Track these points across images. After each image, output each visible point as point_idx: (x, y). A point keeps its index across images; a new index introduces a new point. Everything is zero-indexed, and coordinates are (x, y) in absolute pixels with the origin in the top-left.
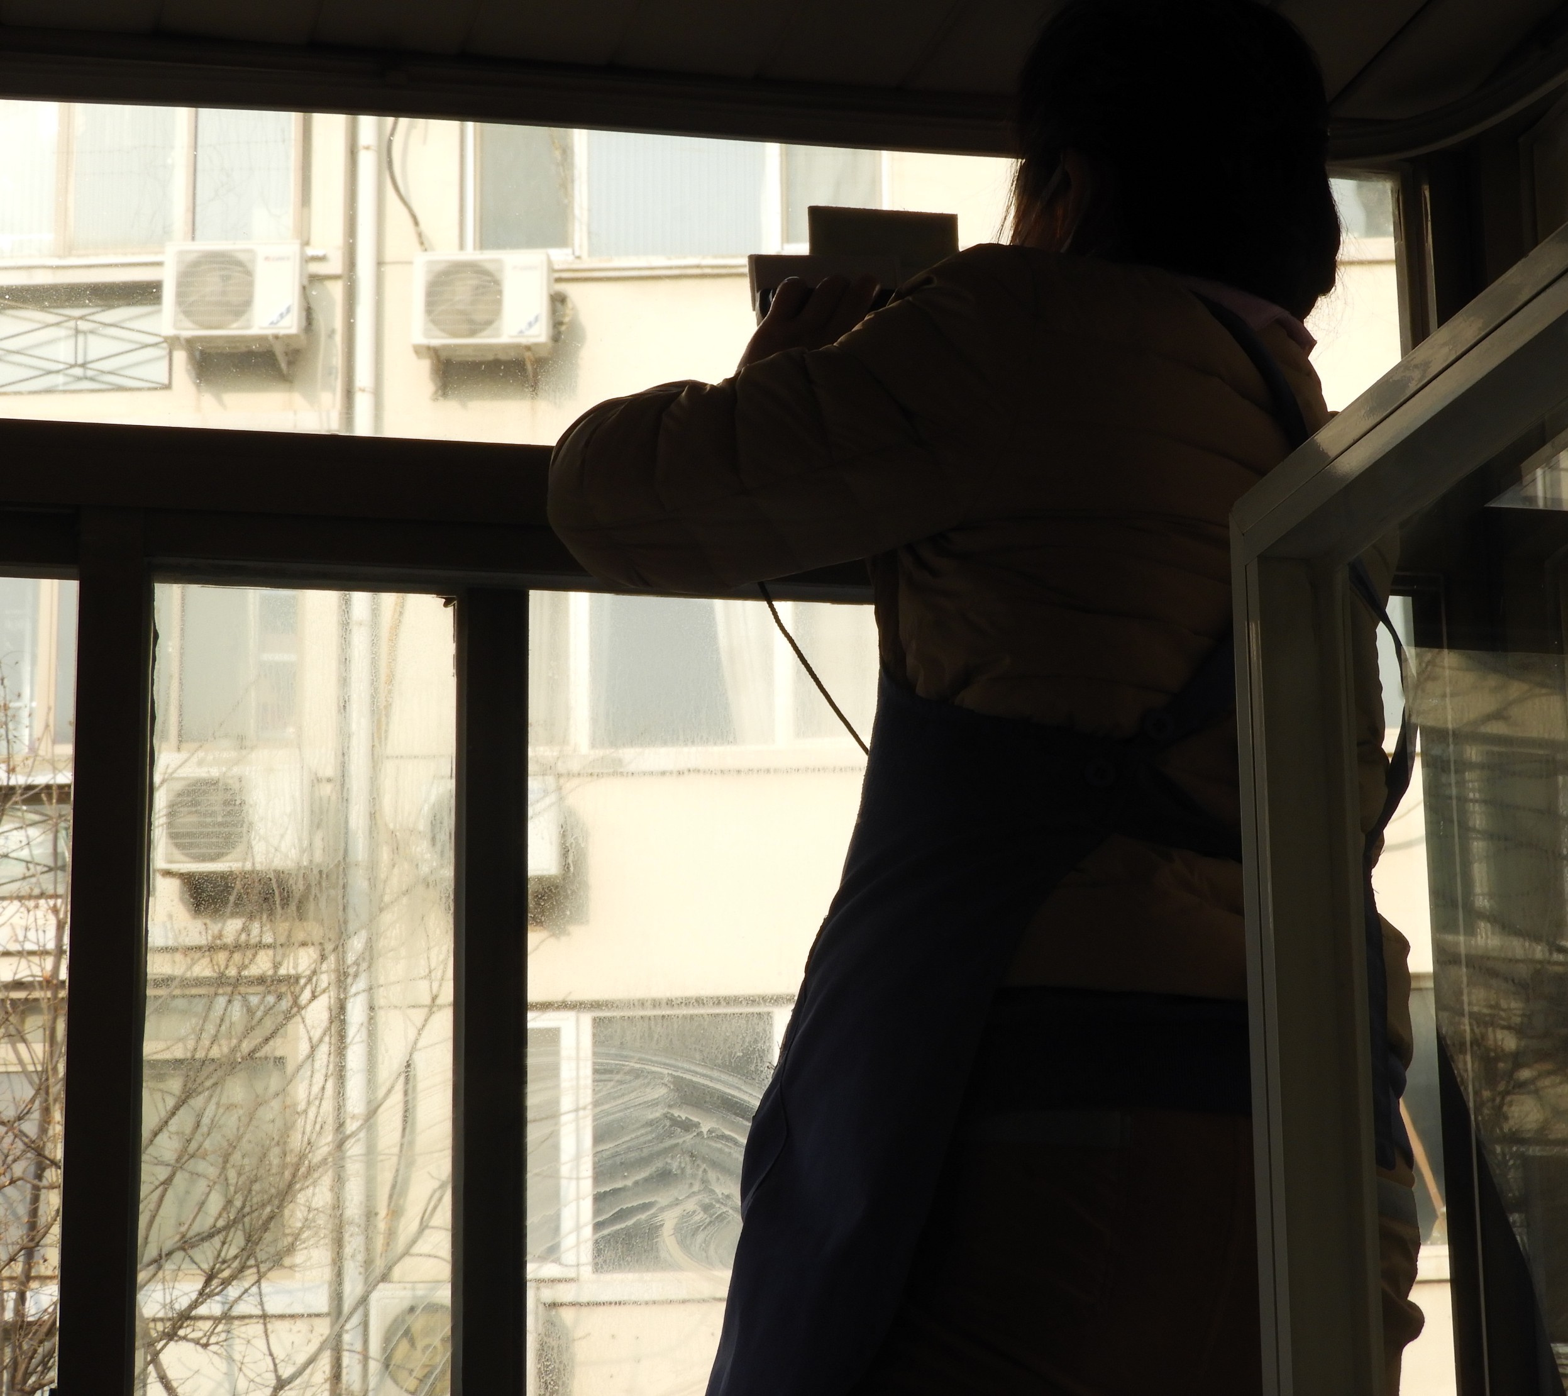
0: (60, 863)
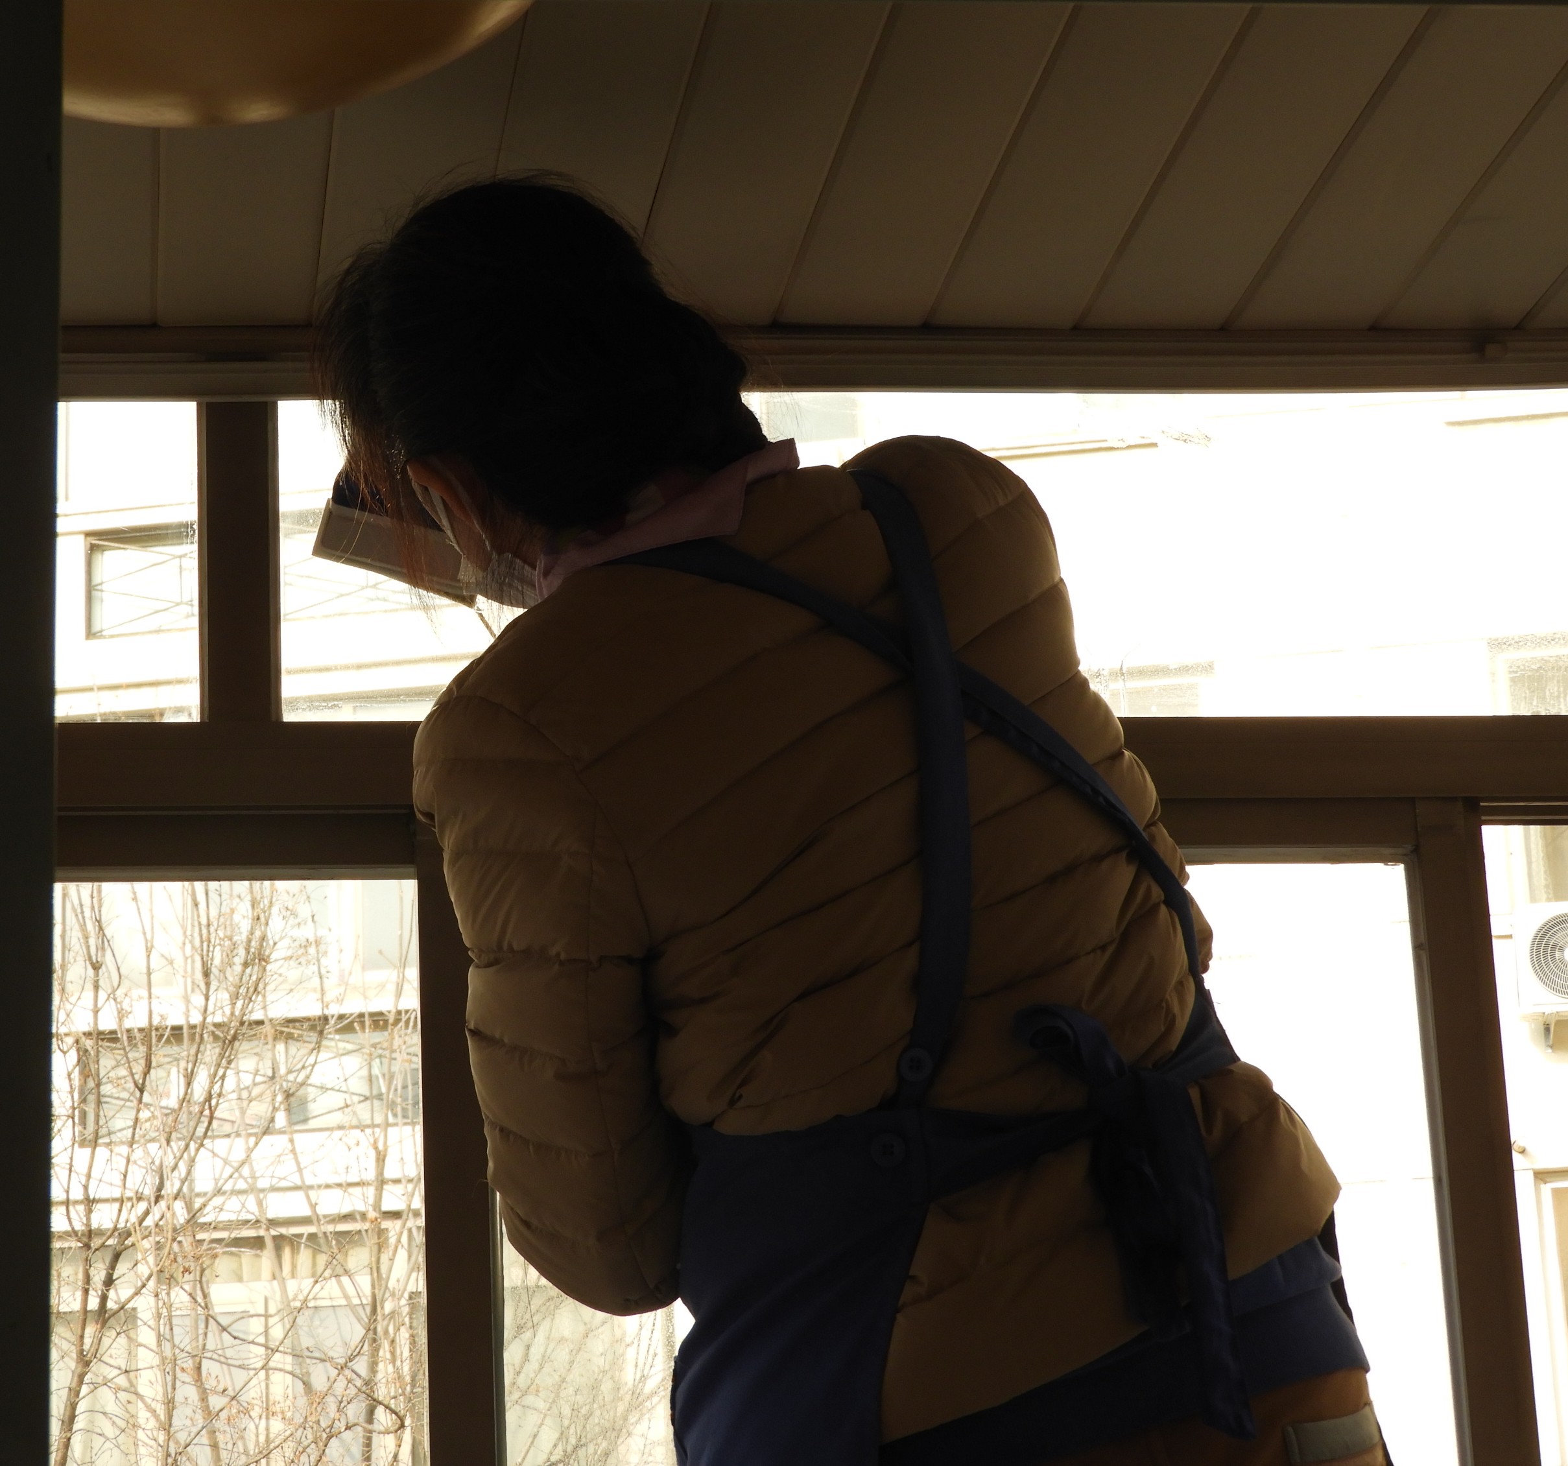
0: (375, 1092)
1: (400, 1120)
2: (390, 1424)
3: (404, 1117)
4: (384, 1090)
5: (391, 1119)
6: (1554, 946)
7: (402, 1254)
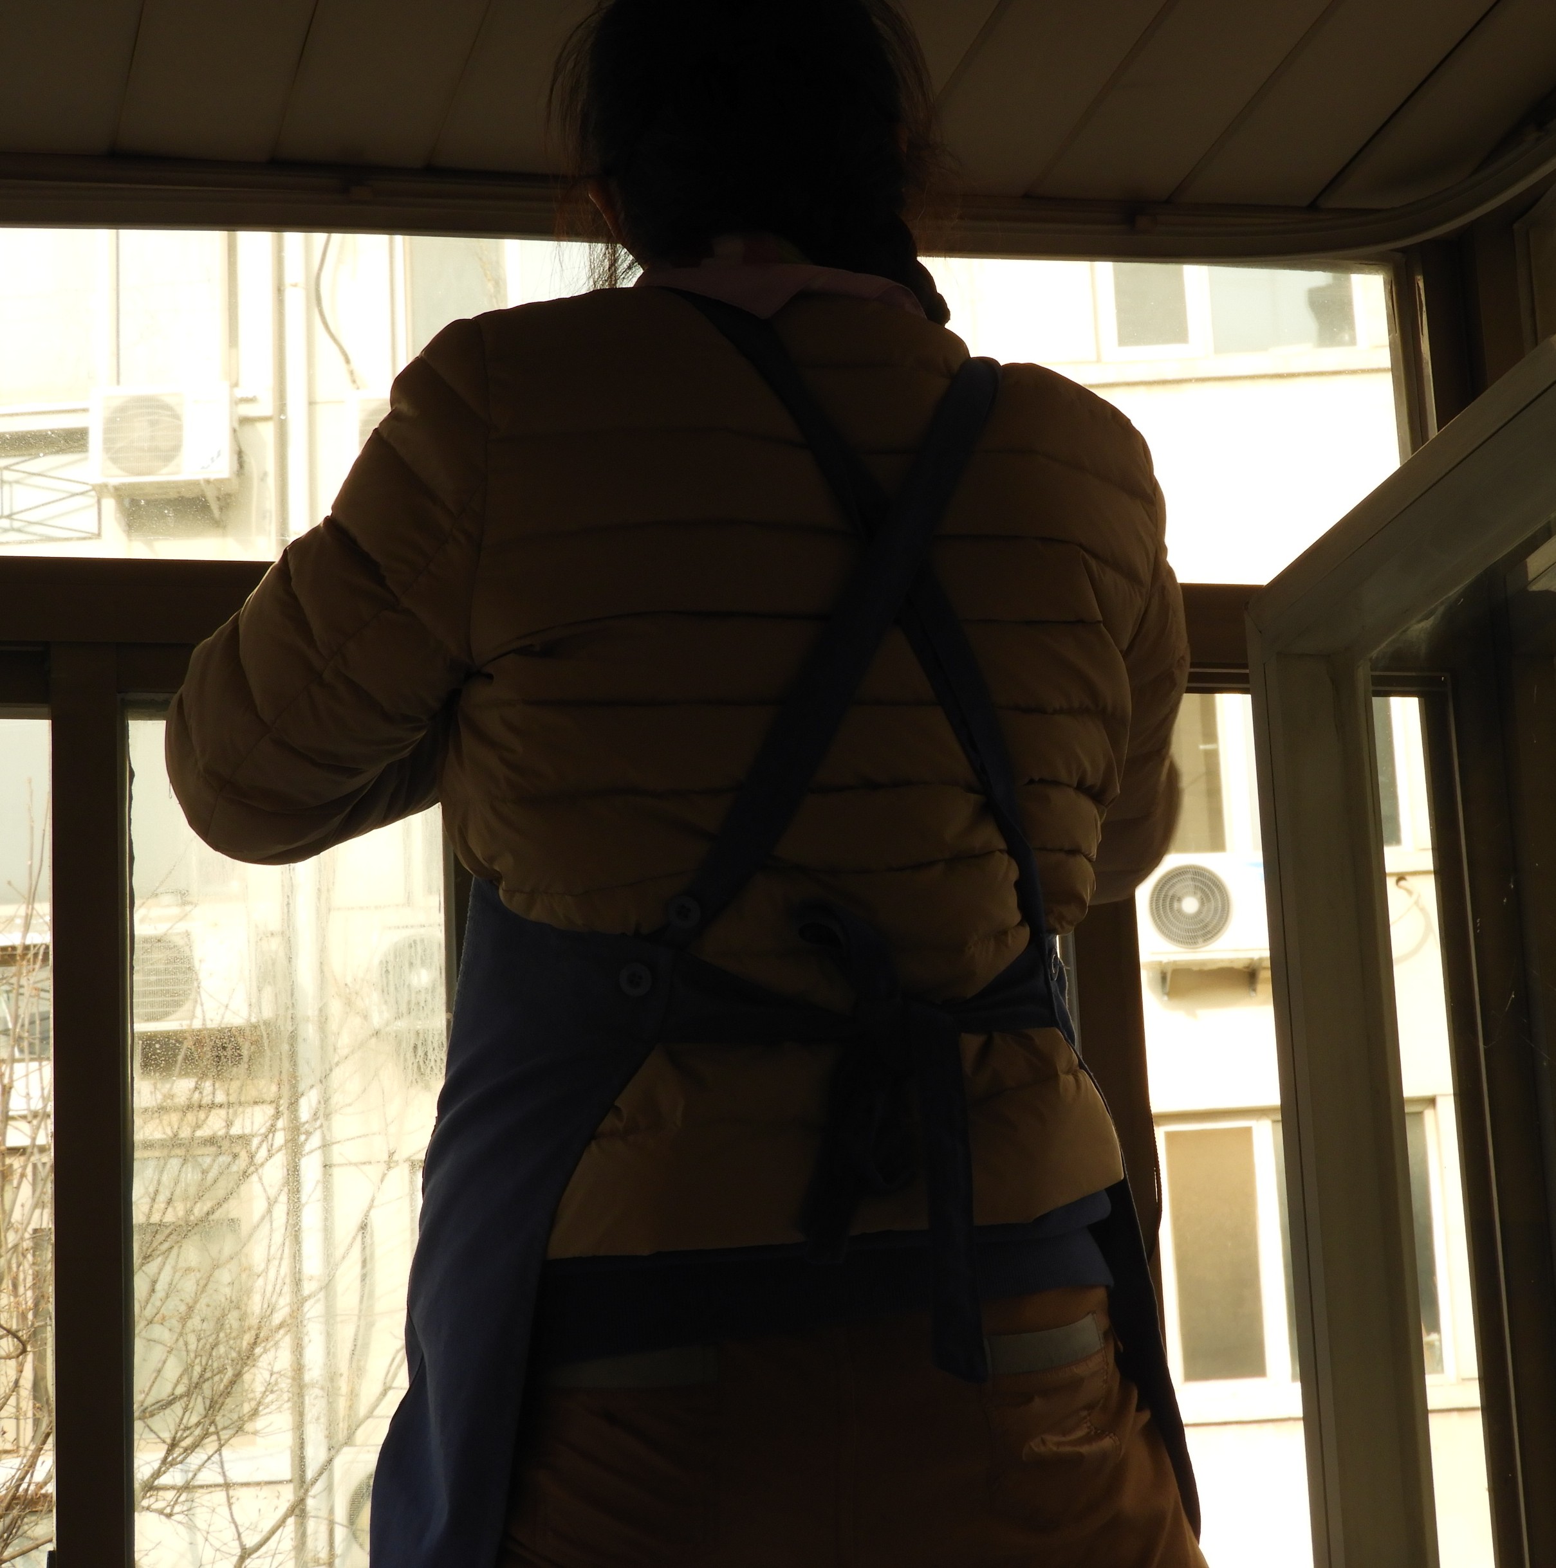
1: (26, 1056)
2: (12, 1349)
3: (31, 1053)
4: (10, 1026)
5: (17, 1055)
6: (1173, 898)
7: (26, 1190)
